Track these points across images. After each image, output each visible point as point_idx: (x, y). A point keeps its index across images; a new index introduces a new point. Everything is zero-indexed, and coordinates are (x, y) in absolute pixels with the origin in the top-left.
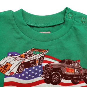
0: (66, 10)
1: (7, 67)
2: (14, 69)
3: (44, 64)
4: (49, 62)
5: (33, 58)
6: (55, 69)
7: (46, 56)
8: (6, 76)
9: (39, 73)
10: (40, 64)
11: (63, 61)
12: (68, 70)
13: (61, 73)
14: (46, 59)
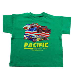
0: (43, 13)
1: (26, 28)
2: (28, 28)
3: (37, 27)
4: (38, 27)
5: (34, 25)
6: (40, 29)
7: (37, 25)
8: (26, 30)
9: (35, 29)
10: (36, 27)
11: (42, 26)
12: (44, 29)
13: (42, 30)
14: (37, 26)
